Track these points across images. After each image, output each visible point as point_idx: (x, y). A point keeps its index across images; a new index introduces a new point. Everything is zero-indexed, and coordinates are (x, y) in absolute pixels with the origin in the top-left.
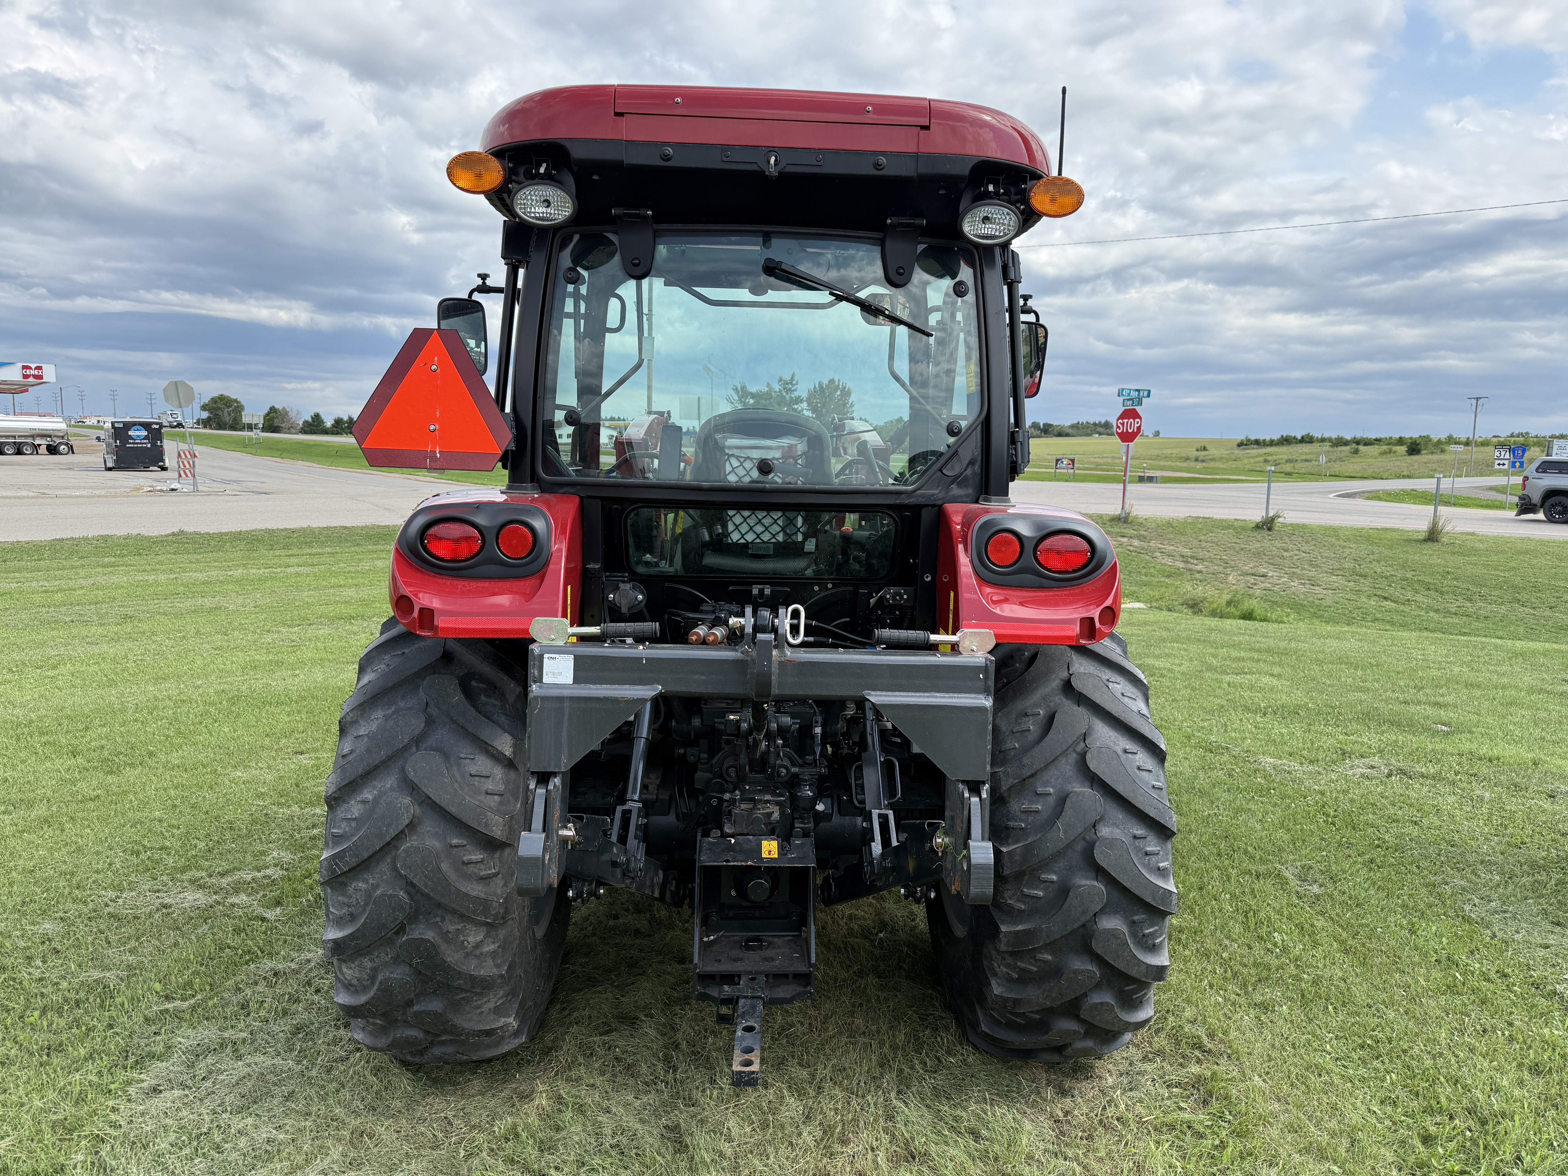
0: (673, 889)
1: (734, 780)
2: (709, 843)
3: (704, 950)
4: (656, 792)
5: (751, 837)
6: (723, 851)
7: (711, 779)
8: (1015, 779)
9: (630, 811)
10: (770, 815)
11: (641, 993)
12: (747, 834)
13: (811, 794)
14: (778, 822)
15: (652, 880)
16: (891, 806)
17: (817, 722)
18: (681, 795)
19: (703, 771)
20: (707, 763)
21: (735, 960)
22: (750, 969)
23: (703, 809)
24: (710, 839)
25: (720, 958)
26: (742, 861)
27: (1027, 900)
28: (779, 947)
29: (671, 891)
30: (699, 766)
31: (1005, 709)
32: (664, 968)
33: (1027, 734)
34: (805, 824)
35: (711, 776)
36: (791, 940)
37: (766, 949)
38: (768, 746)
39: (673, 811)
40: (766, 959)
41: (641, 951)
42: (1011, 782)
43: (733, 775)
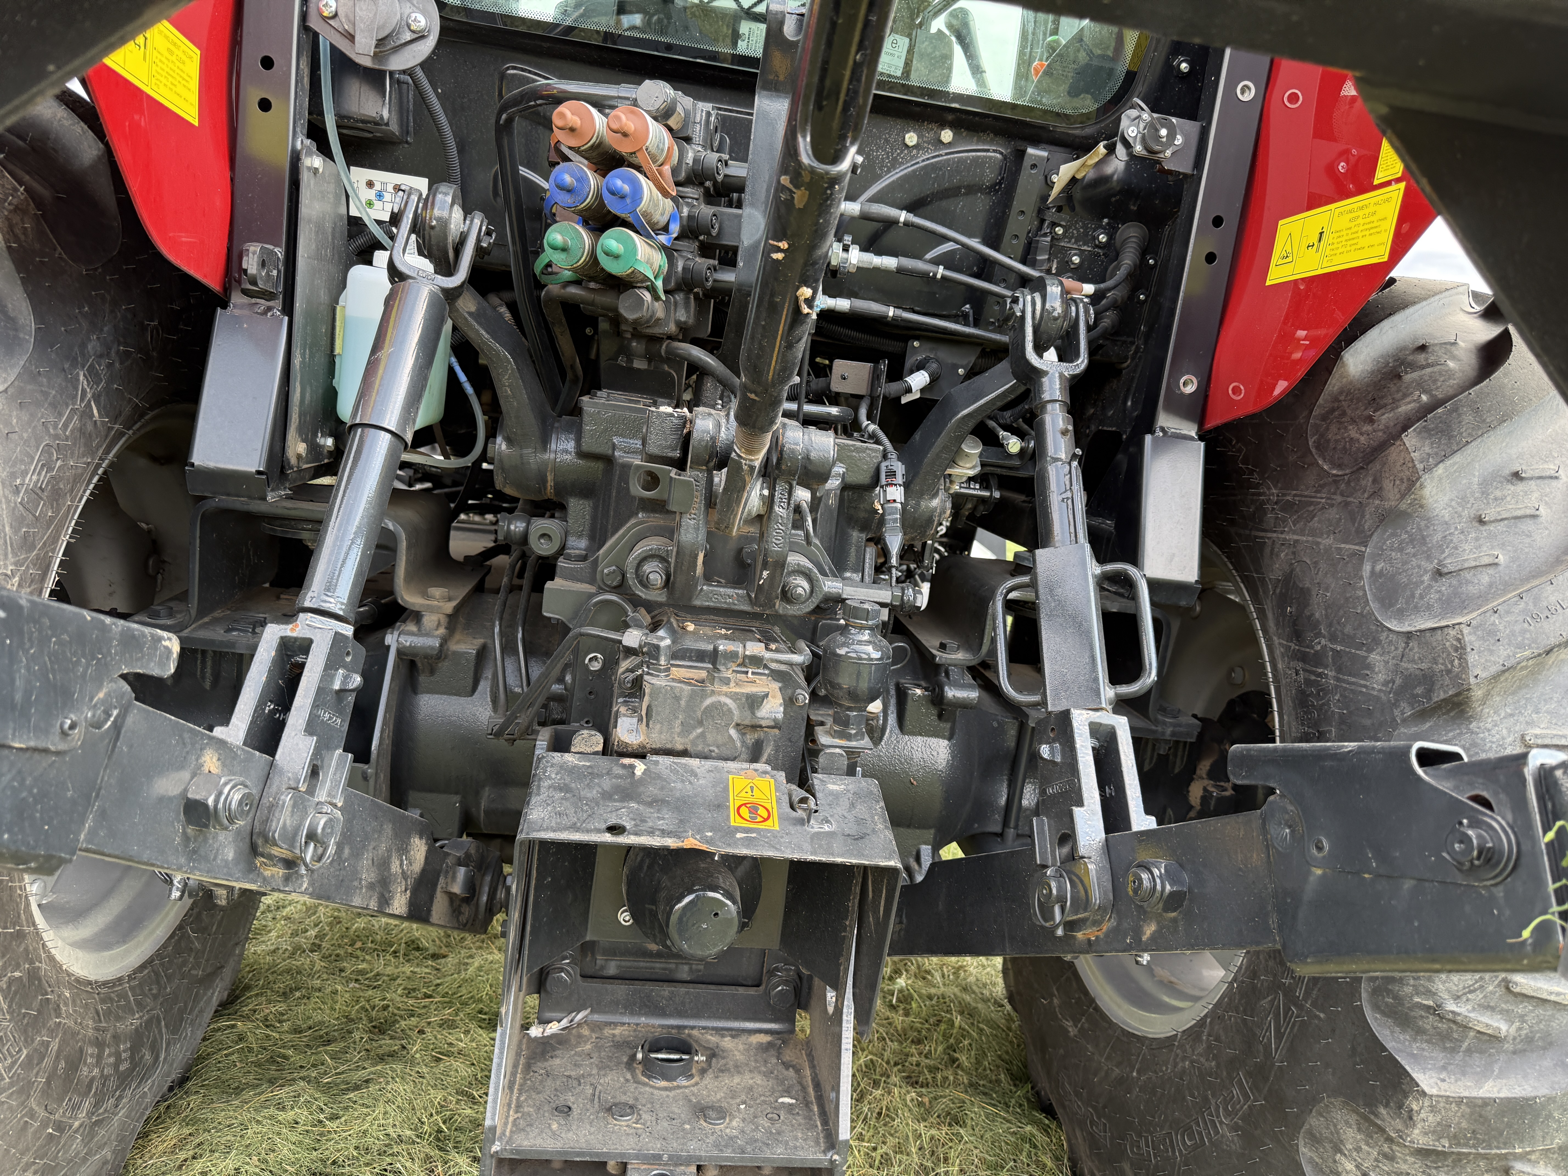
0: (457, 888)
1: (657, 596)
2: (563, 768)
3: (528, 1067)
4: (442, 631)
5: (694, 763)
6: (607, 796)
7: (592, 596)
8: (1521, 646)
9: (305, 646)
10: (754, 702)
11: (380, 1109)
12: (684, 753)
13: (876, 655)
14: (776, 725)
15: (383, 865)
16: (1122, 705)
17: (892, 474)
18: (509, 648)
19: (572, 576)
20: (584, 558)
21: (615, 1109)
22: (655, 1147)
23: (561, 680)
24: (568, 757)
25: (570, 1099)
26: (664, 833)
27: (1520, 1009)
28: (738, 1068)
29: (451, 896)
30: (562, 563)
31: (1457, 458)
32: (451, 1039)
33: (1527, 526)
34: (849, 737)
35: (592, 589)
36: (770, 1045)
37: (703, 1072)
38: (769, 502)
39: (484, 686)
40: (702, 1111)
41: (409, 992)
42: (1503, 654)
43: (657, 579)
